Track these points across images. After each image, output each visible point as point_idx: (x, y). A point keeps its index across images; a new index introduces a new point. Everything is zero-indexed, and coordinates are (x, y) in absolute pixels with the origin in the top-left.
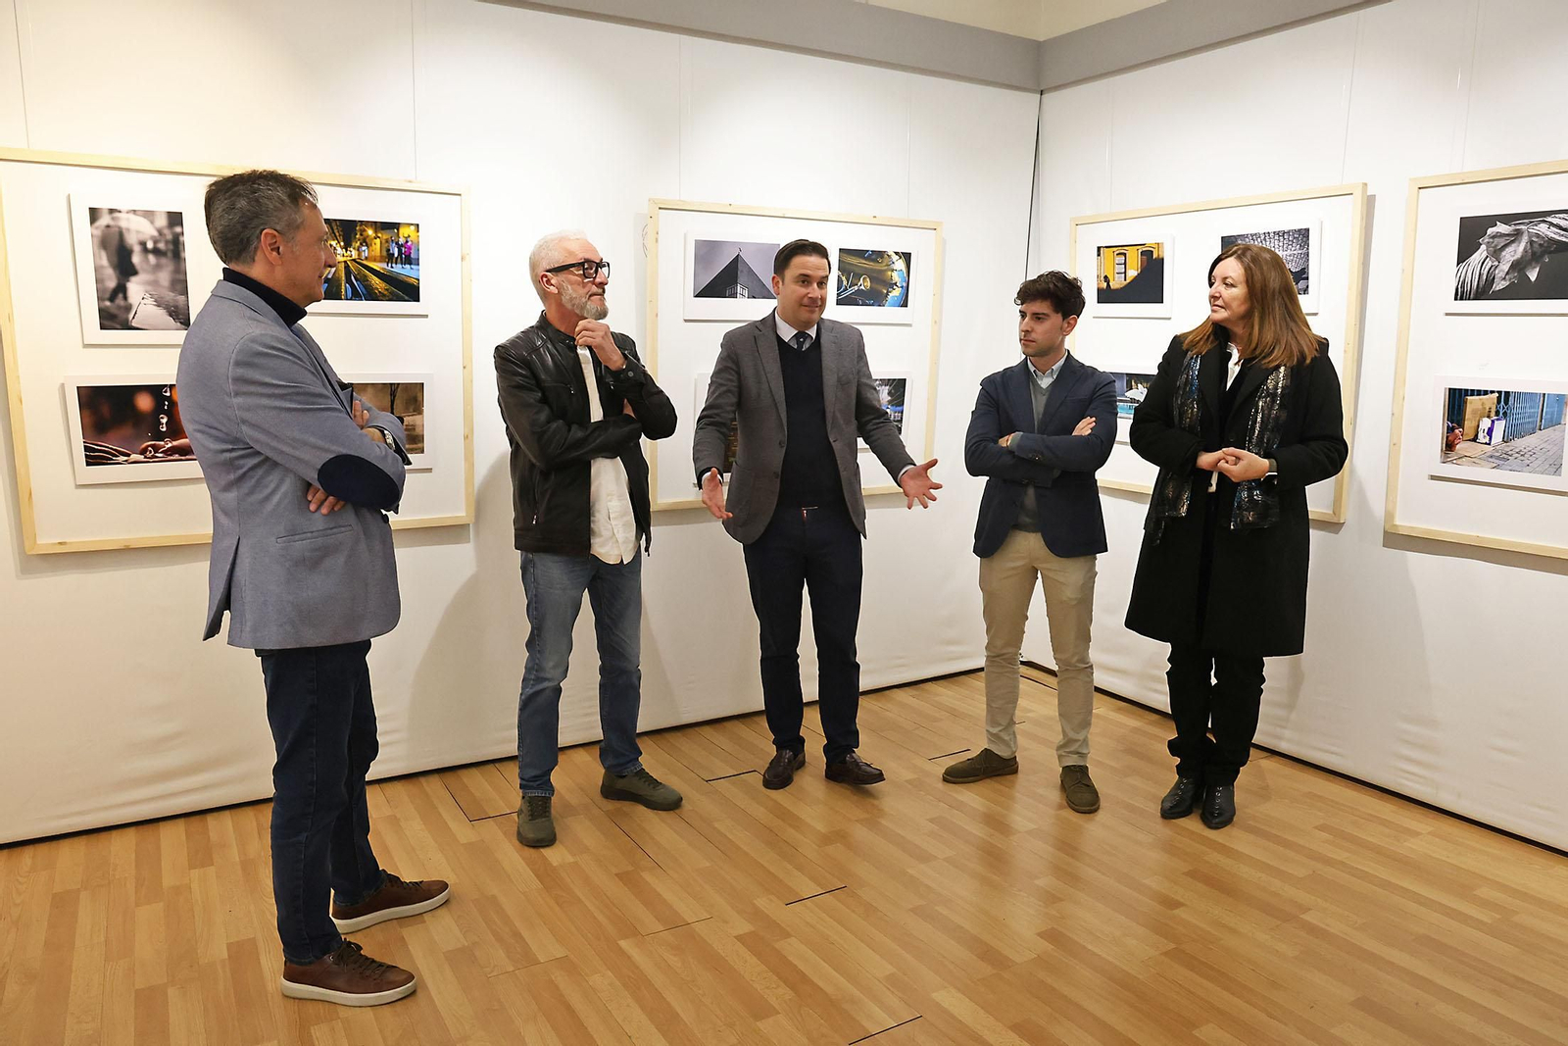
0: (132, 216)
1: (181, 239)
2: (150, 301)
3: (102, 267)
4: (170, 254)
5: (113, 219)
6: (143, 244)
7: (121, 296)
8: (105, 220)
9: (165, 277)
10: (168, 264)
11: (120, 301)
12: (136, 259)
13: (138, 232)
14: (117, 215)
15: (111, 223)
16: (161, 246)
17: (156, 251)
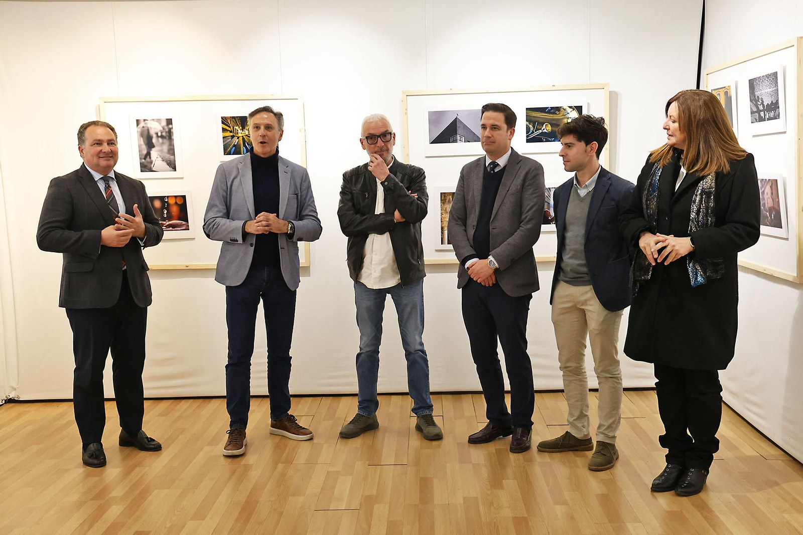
0: (152, 122)
1: (172, 130)
2: (160, 159)
3: (141, 145)
4: (167, 138)
5: (145, 123)
6: (157, 134)
7: (148, 157)
8: (142, 124)
9: (165, 148)
10: (166, 141)
11: (148, 159)
12: (154, 141)
13: (155, 129)
14: (146, 122)
15: (145, 125)
16: (164, 134)
17: (162, 137)
